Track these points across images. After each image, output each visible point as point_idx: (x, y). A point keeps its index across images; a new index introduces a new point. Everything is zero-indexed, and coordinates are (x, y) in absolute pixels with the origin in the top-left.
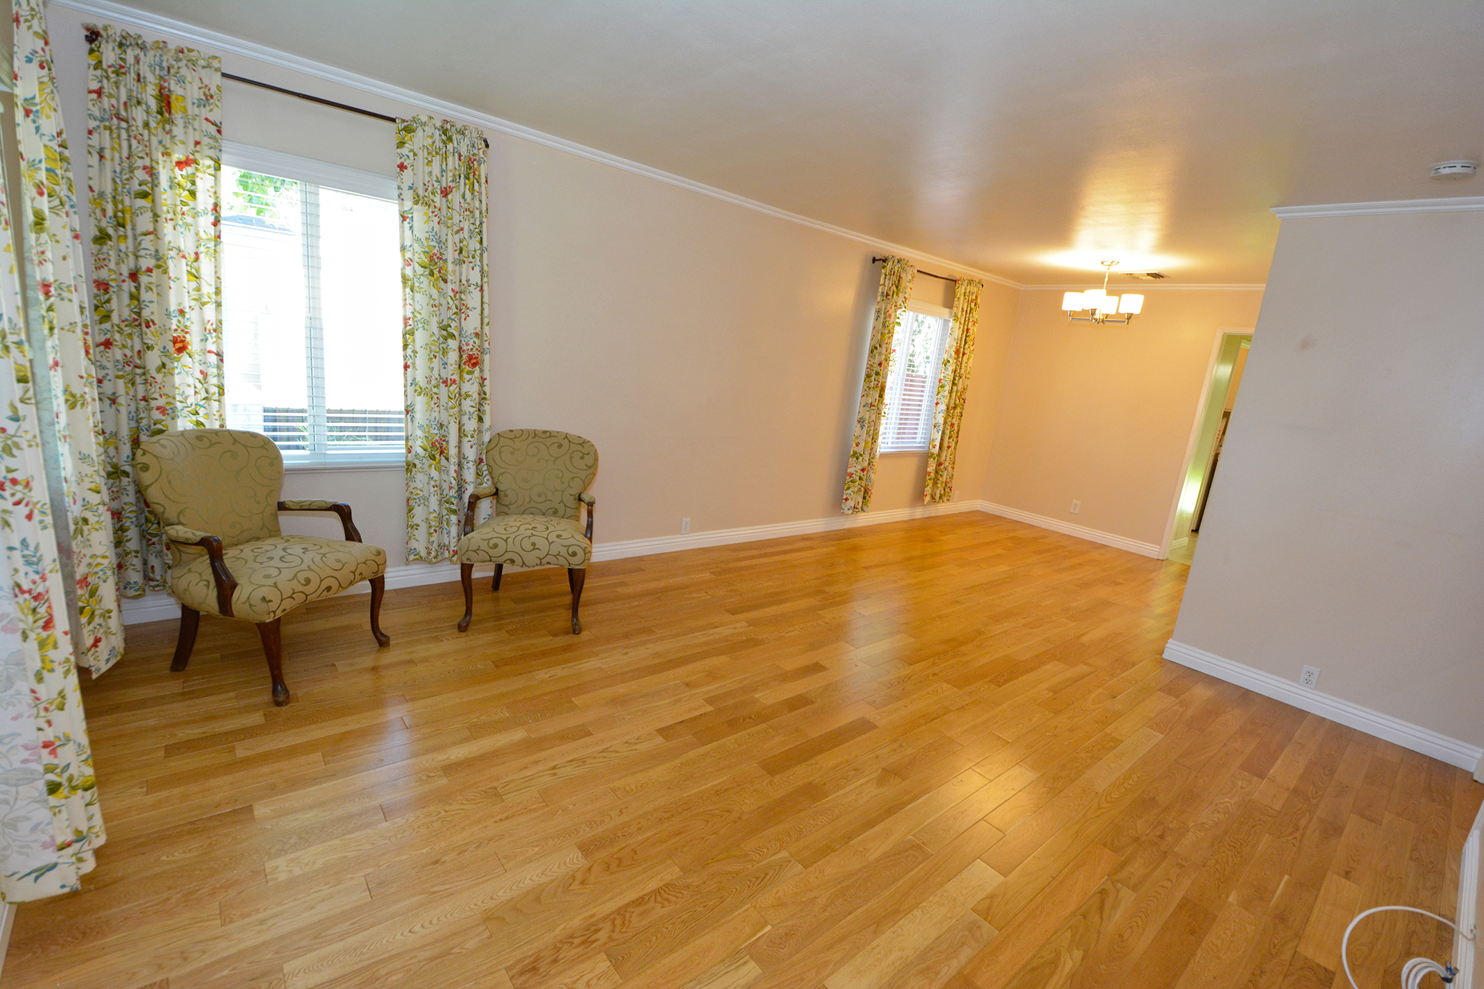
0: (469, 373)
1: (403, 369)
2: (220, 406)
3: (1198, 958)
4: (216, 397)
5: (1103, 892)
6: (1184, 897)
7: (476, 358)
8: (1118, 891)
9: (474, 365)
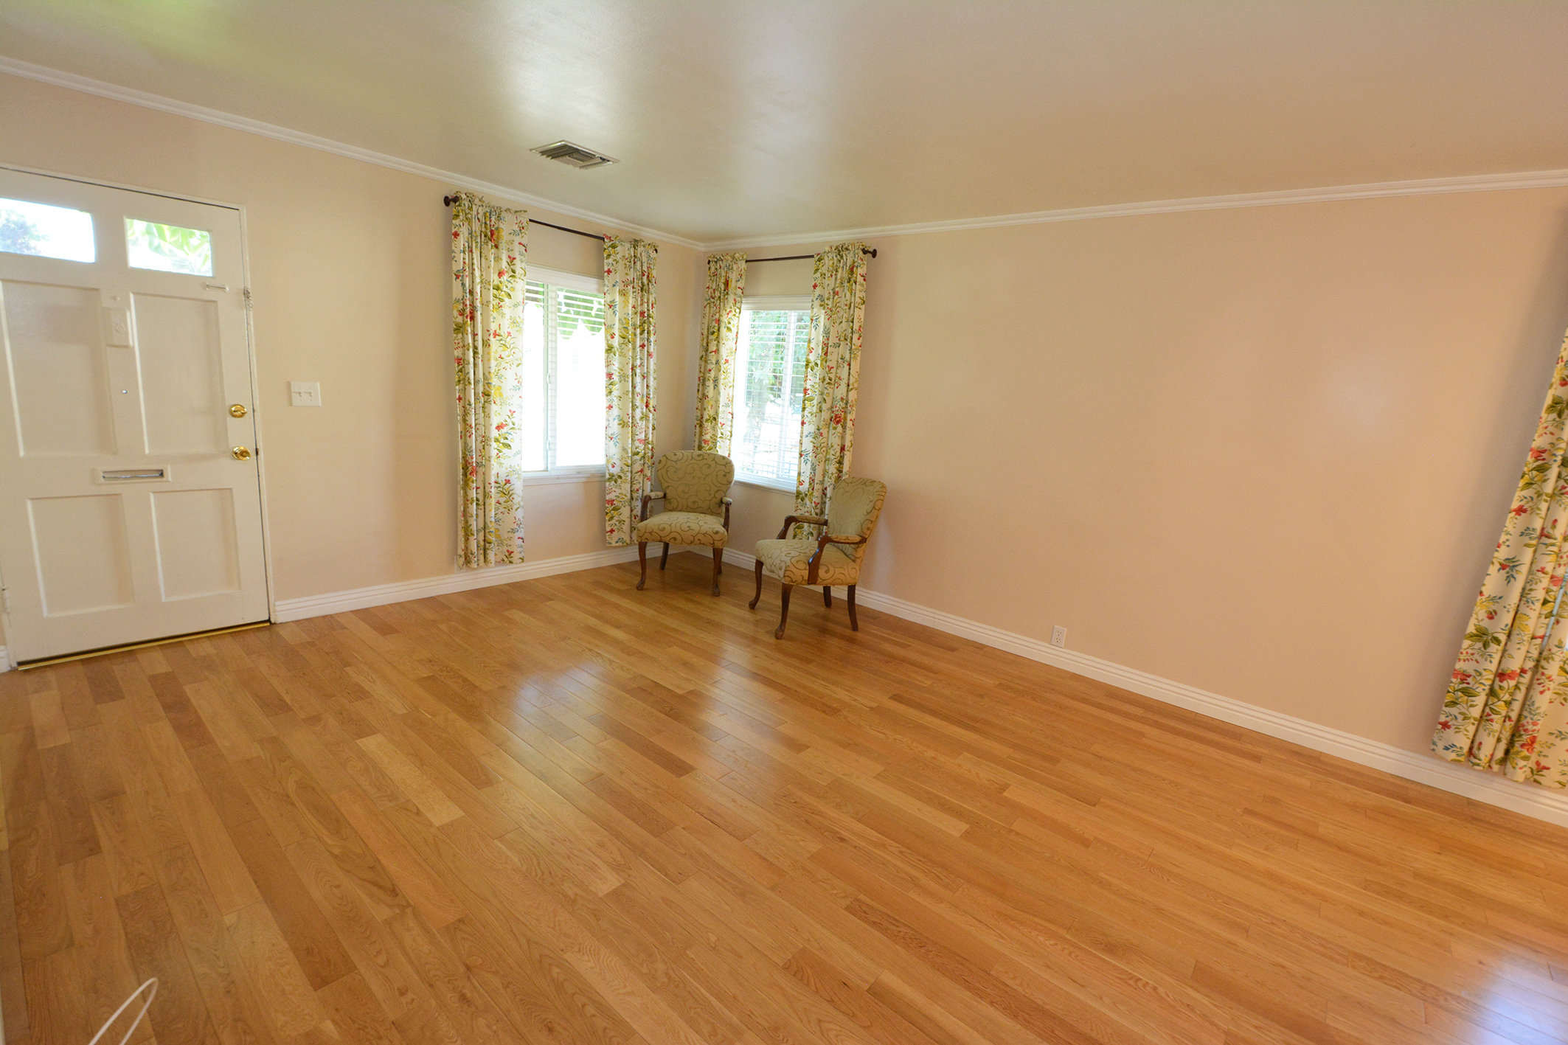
0: (835, 428)
1: (800, 425)
2: (730, 443)
3: (281, 939)
4: (729, 438)
5: (394, 892)
6: (356, 968)
7: (840, 417)
8: (390, 906)
9: (838, 422)
